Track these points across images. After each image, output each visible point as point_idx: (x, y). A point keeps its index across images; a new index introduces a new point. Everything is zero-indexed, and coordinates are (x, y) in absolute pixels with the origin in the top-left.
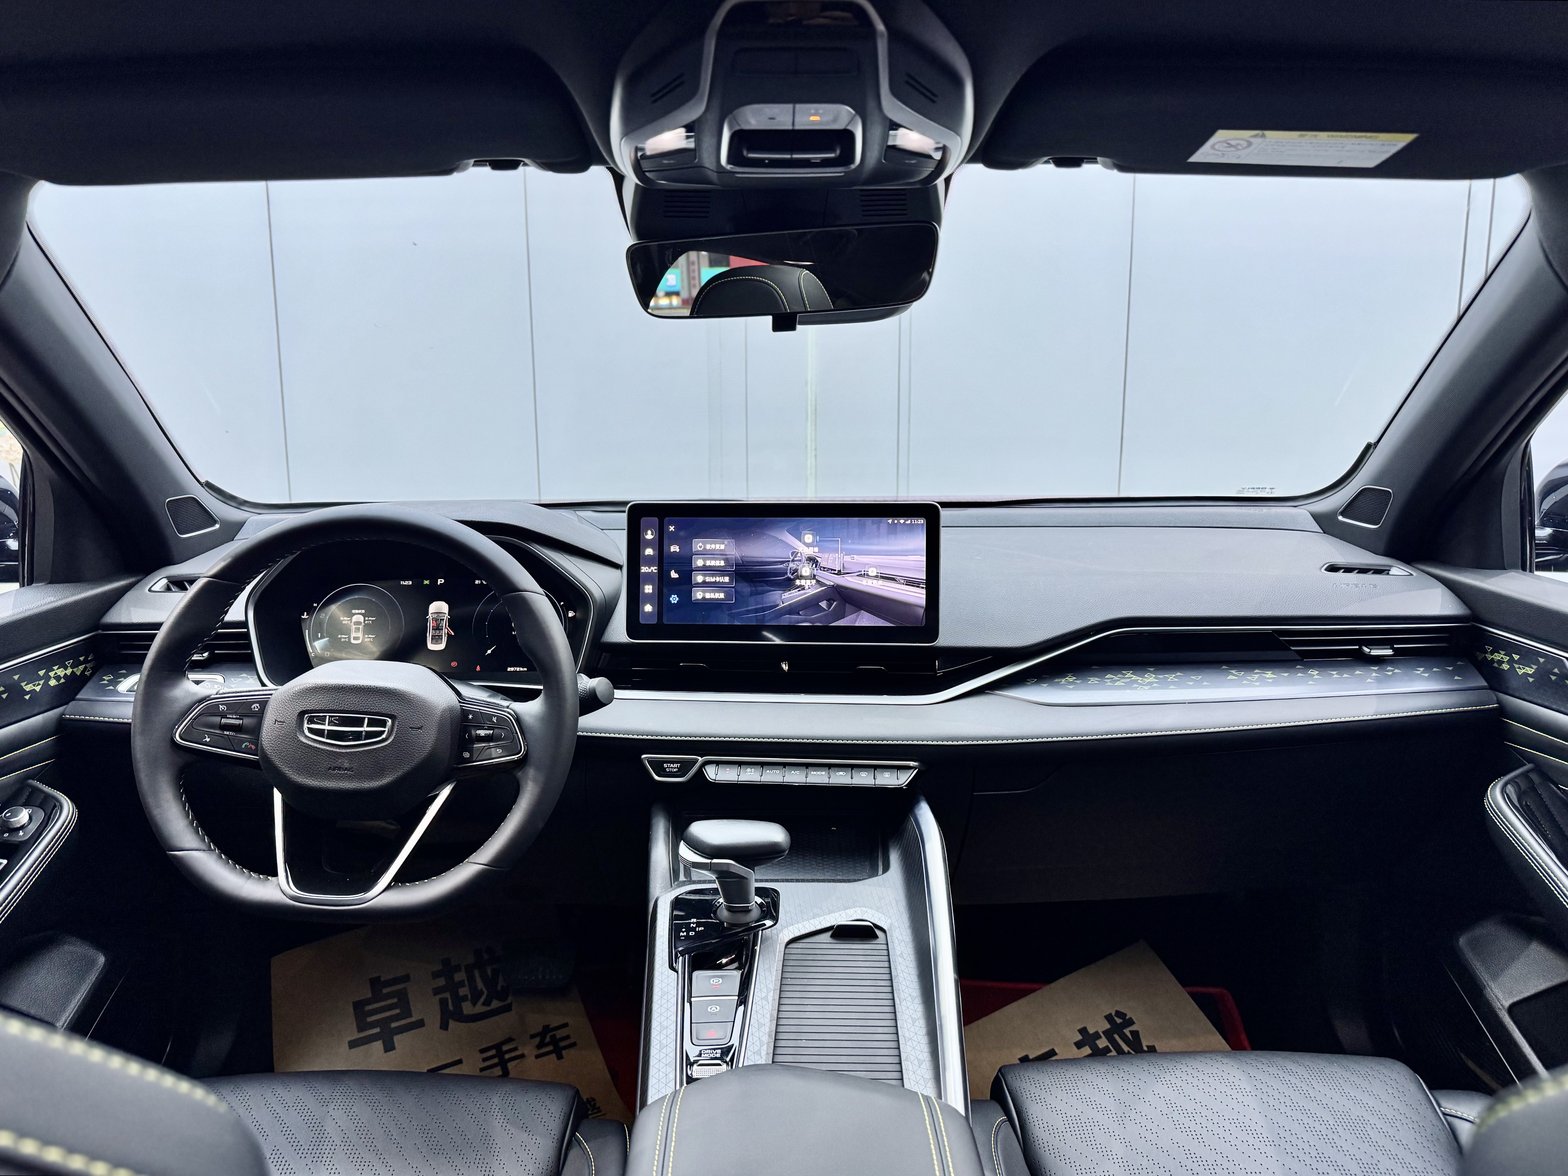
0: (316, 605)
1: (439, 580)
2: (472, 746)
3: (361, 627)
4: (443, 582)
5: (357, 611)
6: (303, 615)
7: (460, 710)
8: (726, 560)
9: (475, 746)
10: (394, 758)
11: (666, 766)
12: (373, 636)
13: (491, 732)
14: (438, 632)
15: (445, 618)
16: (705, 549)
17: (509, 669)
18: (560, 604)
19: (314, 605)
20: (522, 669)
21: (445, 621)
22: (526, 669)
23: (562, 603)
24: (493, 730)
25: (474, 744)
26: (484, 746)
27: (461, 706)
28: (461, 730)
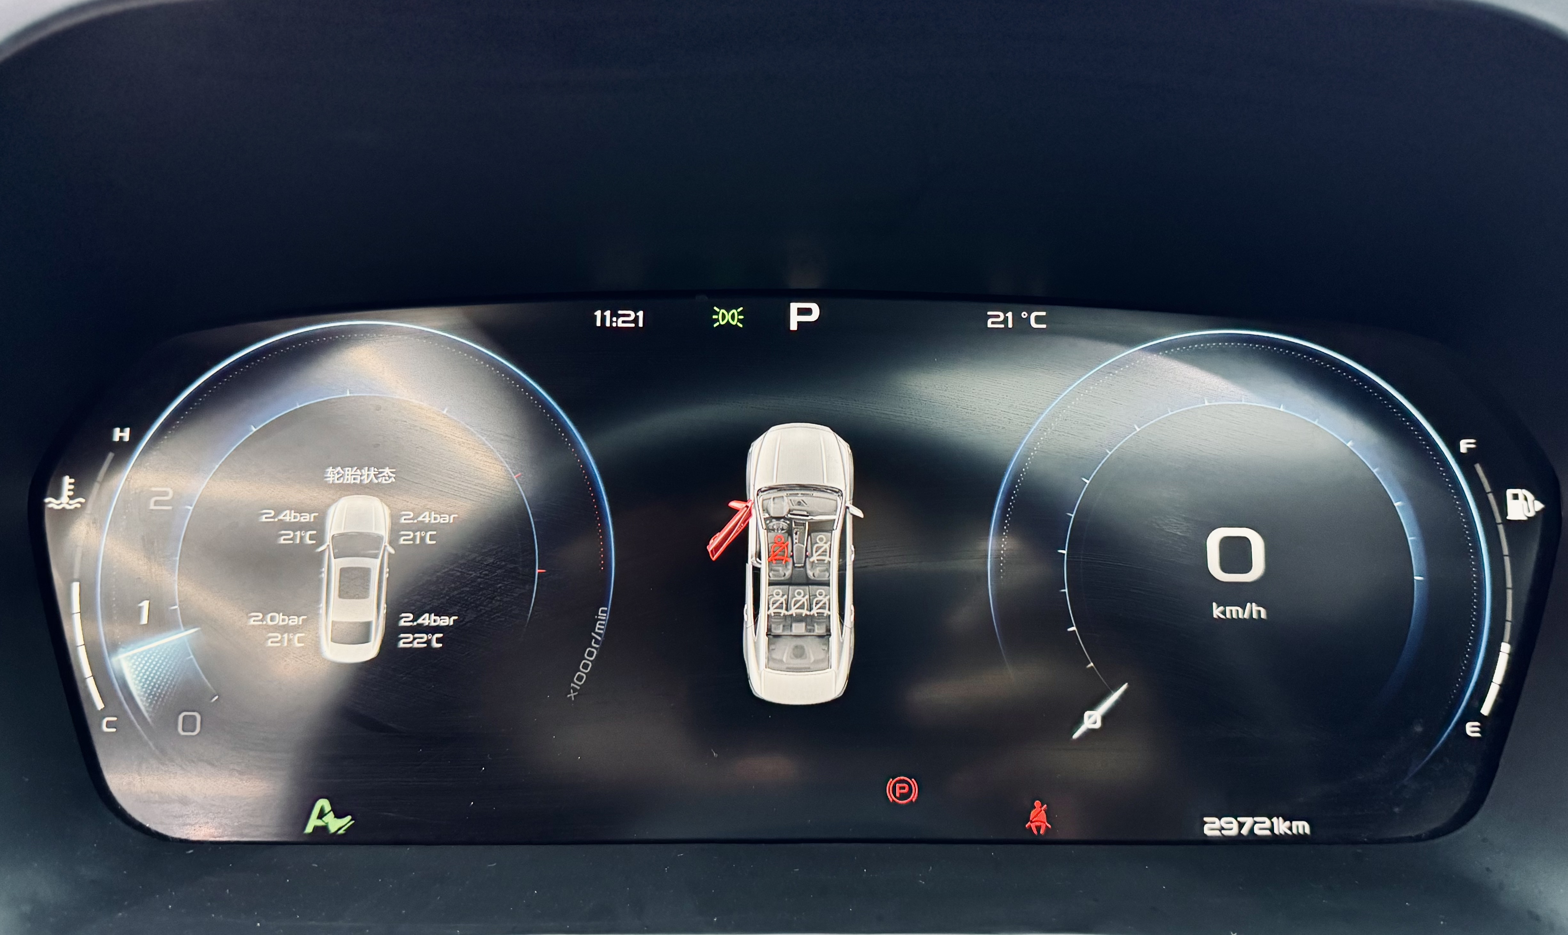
0: (126, 434)
1: (794, 307)
3: (374, 565)
4: (814, 316)
5: (350, 475)
6: (57, 495)
12: (446, 621)
14: (800, 595)
15: (838, 518)
17: (1213, 827)
18: (1454, 449)
19: (117, 434)
20: (1281, 827)
21: (837, 534)
22: (1302, 827)
23: (1465, 445)
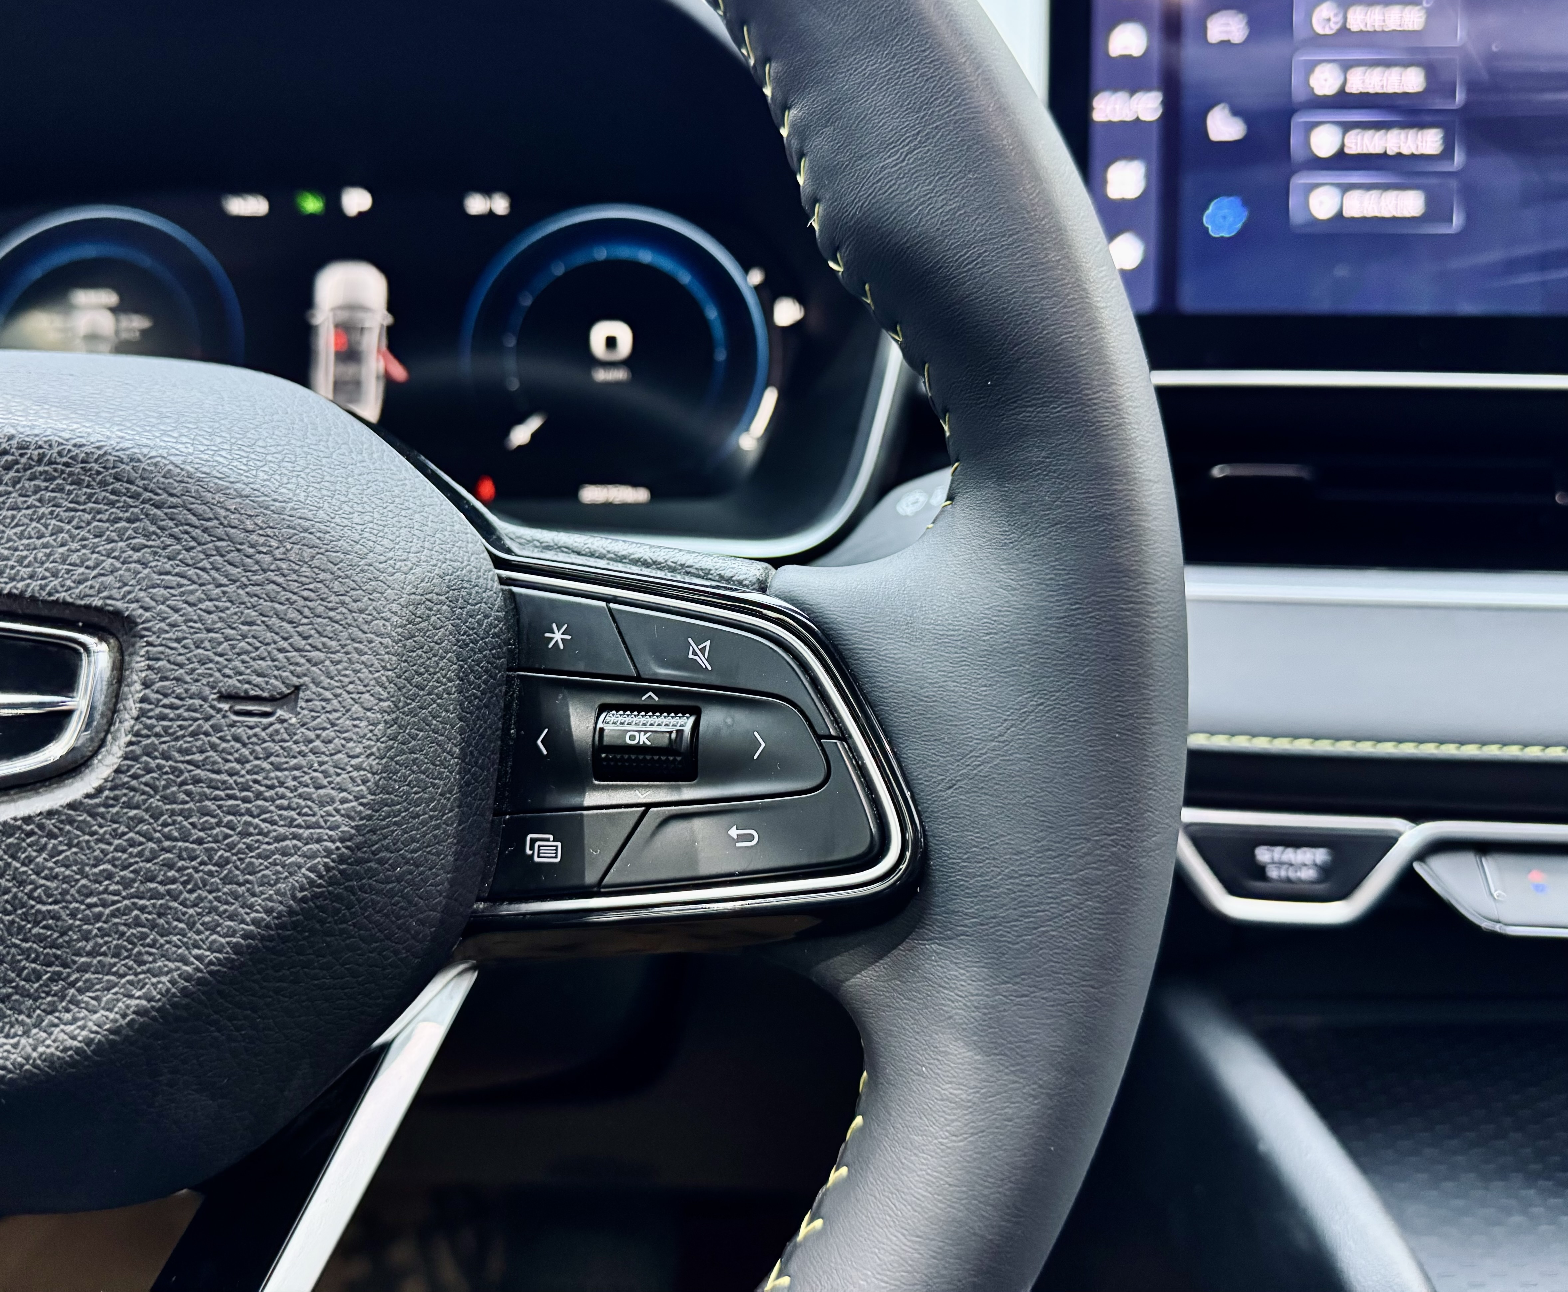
2: (575, 801)
7: (499, 602)
8: (1431, 71)
9: (592, 798)
10: (126, 884)
11: (1263, 854)
13: (686, 723)
16: (1344, 29)
24: (696, 712)
25: (582, 785)
26: (648, 806)
27: (503, 581)
28: (508, 707)
